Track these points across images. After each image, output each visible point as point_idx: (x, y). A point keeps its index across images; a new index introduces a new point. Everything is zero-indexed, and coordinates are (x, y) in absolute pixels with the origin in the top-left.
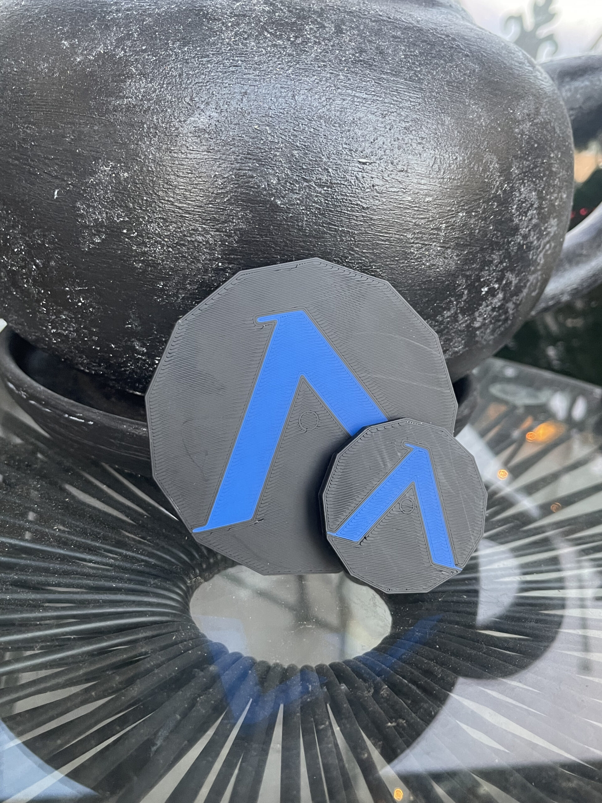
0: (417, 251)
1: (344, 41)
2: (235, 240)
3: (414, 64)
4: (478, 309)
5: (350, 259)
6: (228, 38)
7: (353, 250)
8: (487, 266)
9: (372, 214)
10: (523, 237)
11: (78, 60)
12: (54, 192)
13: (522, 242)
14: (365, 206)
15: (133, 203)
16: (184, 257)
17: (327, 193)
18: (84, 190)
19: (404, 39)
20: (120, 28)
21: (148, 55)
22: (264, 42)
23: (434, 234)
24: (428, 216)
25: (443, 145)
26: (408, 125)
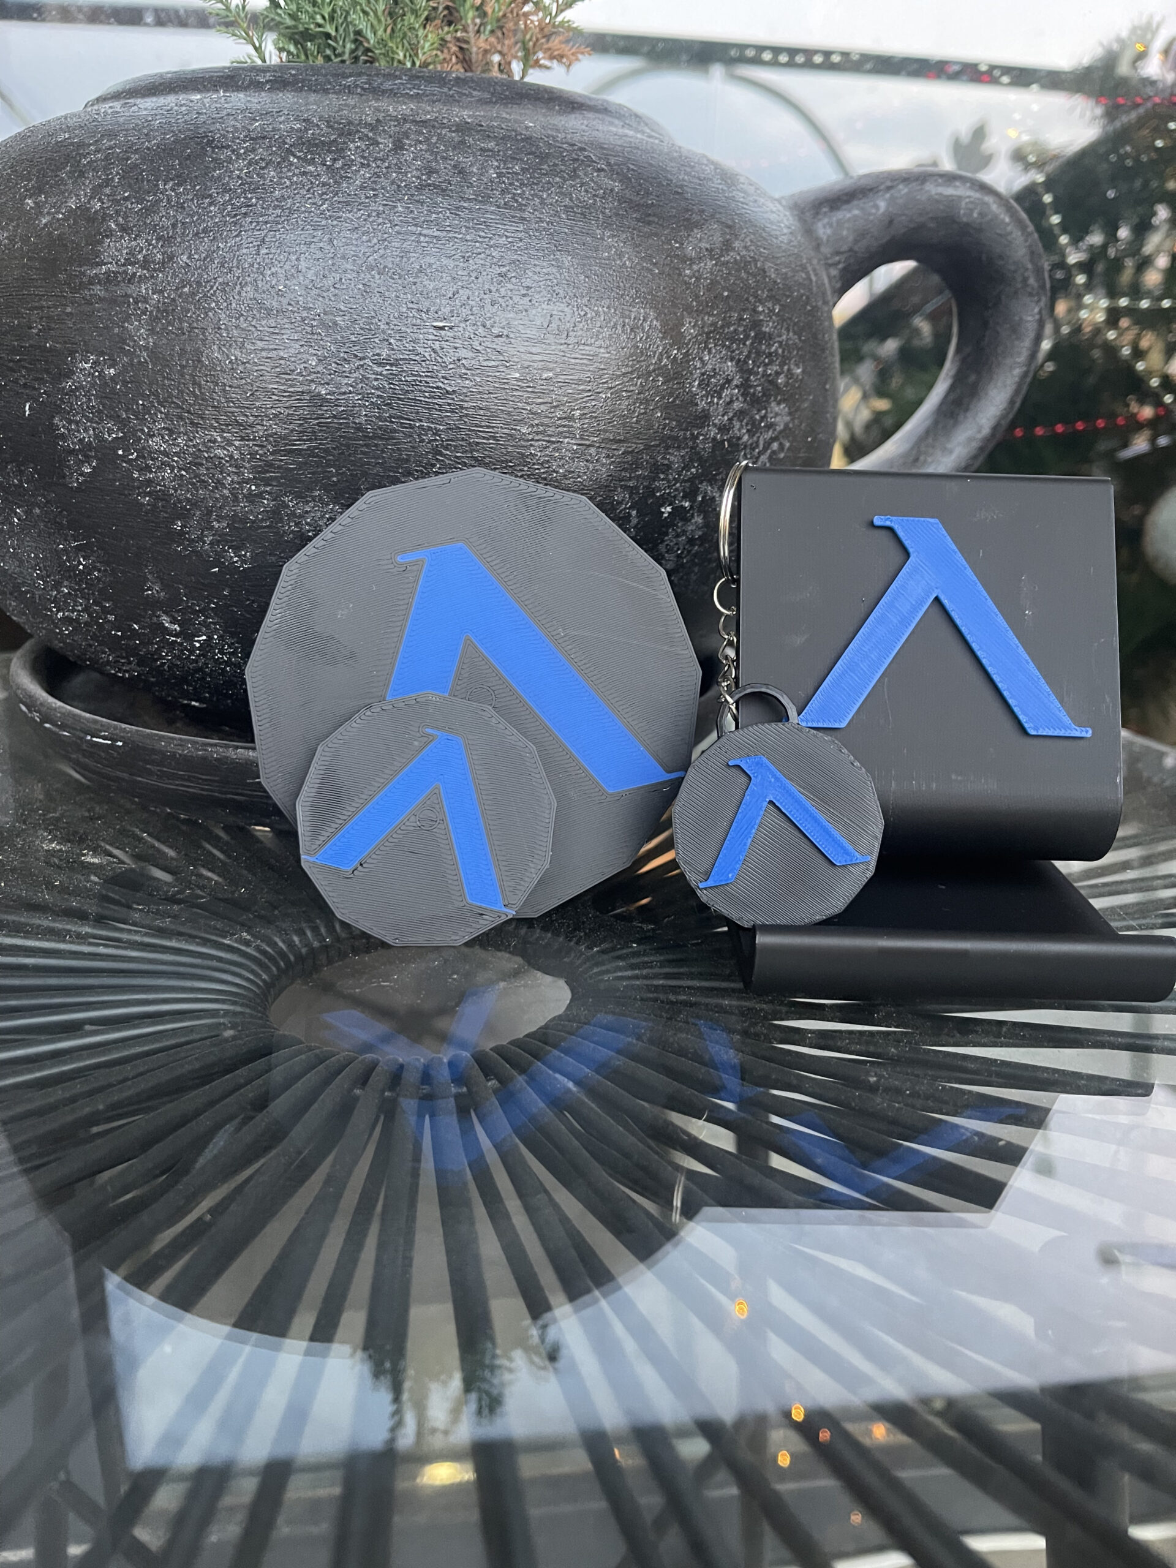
0: (540, 451)
1: (406, 160)
2: (268, 451)
3: (510, 184)
4: (663, 541)
5: (439, 468)
6: (238, 170)
7: (441, 454)
8: (663, 473)
9: (462, 401)
10: (720, 429)
11: (44, 221)
12: (25, 407)
13: (719, 436)
14: (449, 389)
15: (126, 412)
16: (204, 481)
17: (391, 374)
18: (61, 399)
19: (499, 151)
20: (97, 172)
21: (132, 204)
22: (289, 170)
23: (564, 426)
24: (550, 400)
25: (562, 296)
26: (504, 269)
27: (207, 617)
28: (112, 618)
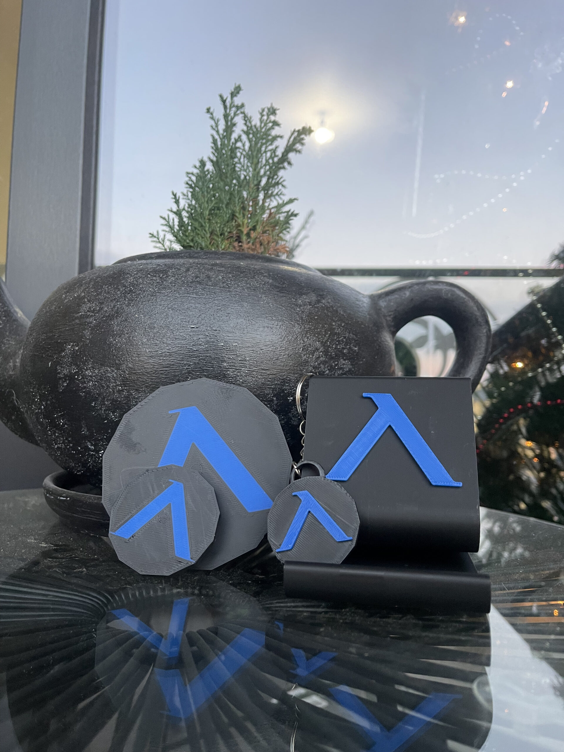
0: (232, 373)
1: (189, 274)
2: (127, 373)
3: (227, 280)
6: (130, 280)
9: (200, 354)
10: (314, 368)
11: (66, 301)
12: (49, 364)
14: (195, 349)
15: (80, 362)
16: (103, 386)
18: (60, 360)
19: (225, 271)
21: (93, 293)
22: (147, 279)
23: (242, 363)
24: (236, 353)
25: (242, 316)
26: (220, 308)
27: (103, 442)
28: (71, 445)
